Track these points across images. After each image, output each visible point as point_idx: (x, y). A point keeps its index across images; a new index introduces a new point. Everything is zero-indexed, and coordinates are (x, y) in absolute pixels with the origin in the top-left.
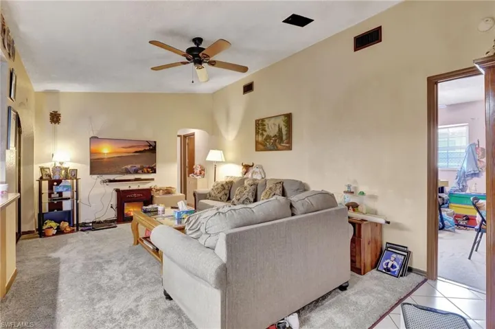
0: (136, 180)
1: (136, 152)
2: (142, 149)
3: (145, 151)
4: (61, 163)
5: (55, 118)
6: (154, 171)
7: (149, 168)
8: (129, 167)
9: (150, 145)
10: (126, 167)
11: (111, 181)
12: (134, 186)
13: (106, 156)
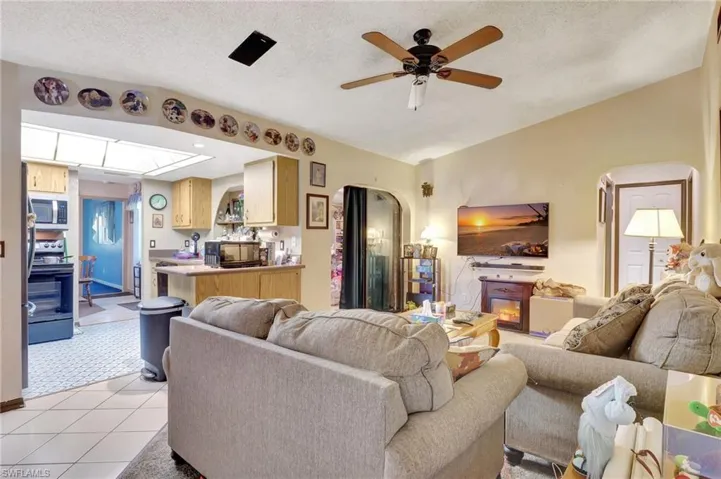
0: (515, 266)
1: (521, 225)
2: (528, 221)
3: (532, 223)
4: (428, 241)
5: (427, 190)
6: (545, 254)
7: (538, 246)
8: (510, 244)
9: (540, 216)
10: (508, 244)
11: (479, 265)
12: (505, 275)
13: (479, 230)
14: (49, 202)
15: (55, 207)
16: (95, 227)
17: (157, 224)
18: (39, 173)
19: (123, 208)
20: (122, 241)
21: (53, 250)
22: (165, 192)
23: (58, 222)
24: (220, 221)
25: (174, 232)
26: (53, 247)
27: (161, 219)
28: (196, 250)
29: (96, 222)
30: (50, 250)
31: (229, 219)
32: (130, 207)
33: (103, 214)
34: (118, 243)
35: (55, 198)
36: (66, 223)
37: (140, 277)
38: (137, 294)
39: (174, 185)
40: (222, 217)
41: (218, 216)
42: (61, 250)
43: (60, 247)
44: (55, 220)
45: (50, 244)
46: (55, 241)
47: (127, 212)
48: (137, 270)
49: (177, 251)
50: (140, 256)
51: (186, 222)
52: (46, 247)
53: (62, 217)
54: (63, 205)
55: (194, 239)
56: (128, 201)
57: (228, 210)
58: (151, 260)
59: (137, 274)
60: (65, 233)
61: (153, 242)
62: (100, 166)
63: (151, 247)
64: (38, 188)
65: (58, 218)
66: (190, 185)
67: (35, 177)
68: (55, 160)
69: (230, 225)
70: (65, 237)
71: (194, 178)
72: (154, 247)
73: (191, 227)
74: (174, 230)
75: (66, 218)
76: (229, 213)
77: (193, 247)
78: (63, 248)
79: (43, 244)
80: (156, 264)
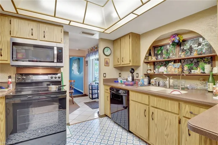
14: (52, 48)
15: (56, 52)
16: (73, 68)
17: (107, 64)
18: (47, 29)
19: (83, 60)
20: (83, 73)
21: (56, 80)
22: (110, 46)
23: (58, 62)
24: (146, 61)
25: (114, 69)
27: (108, 61)
30: (54, 79)
32: (87, 59)
33: (76, 63)
35: (55, 45)
36: (62, 62)
38: (91, 97)
41: (146, 58)
42: (59, 80)
43: (59, 78)
44: (55, 61)
45: (54, 76)
46: (57, 74)
47: (85, 61)
51: (126, 62)
52: (52, 78)
53: (60, 59)
54: (60, 50)
55: (131, 72)
57: (150, 54)
58: (104, 85)
60: (62, 69)
61: (105, 75)
62: (82, 22)
63: (104, 77)
64: (46, 39)
65: (57, 59)
66: (130, 38)
67: (44, 32)
68: (55, 16)
69: (152, 63)
70: (62, 71)
71: (132, 33)
72: (105, 77)
73: (131, 65)
74: (115, 67)
75: (62, 59)
76: (151, 56)
77: (131, 77)
78: (61, 78)
79: (50, 76)
80: (110, 88)
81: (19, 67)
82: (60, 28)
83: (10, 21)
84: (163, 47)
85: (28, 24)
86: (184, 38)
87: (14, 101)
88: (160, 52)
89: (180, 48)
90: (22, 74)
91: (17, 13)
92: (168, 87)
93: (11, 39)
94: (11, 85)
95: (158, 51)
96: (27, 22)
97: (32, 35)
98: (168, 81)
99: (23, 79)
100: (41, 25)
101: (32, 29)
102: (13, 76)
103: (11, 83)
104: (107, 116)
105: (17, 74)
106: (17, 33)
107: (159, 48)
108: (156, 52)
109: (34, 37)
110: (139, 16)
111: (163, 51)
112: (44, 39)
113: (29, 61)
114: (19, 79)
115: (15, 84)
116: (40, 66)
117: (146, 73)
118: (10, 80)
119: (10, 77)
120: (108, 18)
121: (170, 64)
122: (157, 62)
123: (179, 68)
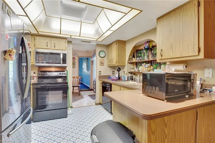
14: (59, 54)
15: (62, 57)
16: (83, 67)
17: (102, 64)
18: (56, 42)
19: (90, 60)
20: (90, 71)
21: (63, 75)
22: (105, 50)
23: (63, 63)
24: (130, 62)
25: (108, 68)
26: (63, 74)
27: (103, 62)
28: (119, 76)
29: (83, 65)
30: (61, 75)
31: (134, 60)
32: (92, 59)
33: (85, 62)
34: (89, 72)
35: (61, 52)
36: (66, 63)
37: (95, 85)
38: (95, 91)
39: (108, 46)
40: (131, 60)
41: (129, 59)
45: (61, 73)
46: (64, 71)
47: (91, 61)
48: (94, 82)
49: (110, 76)
50: (95, 77)
51: (114, 63)
52: (60, 74)
53: (64, 61)
54: (65, 55)
55: (118, 70)
56: (92, 57)
57: (134, 56)
58: (99, 80)
59: (94, 84)
60: (67, 68)
61: (100, 72)
62: (79, 35)
63: (99, 74)
64: (56, 48)
65: (63, 61)
66: (116, 44)
67: (55, 44)
68: (60, 34)
69: (135, 64)
70: (67, 70)
71: (118, 40)
72: (101, 74)
73: (117, 65)
74: (109, 66)
75: (66, 61)
76: (134, 57)
77: (118, 75)
78: (66, 74)
79: (59, 73)
80: (102, 82)
81: (40, 67)
82: (65, 40)
83: (35, 38)
84: (142, 51)
85: (45, 39)
86: (153, 45)
87: (37, 87)
88: (140, 55)
89: (151, 52)
90: (41, 71)
91: (39, 34)
92: (139, 82)
93: (35, 50)
94: (35, 78)
95: (139, 54)
96: (44, 38)
97: (47, 46)
98: (139, 77)
99: (42, 74)
100: (53, 39)
101: (47, 42)
102: (37, 72)
103: (35, 77)
104: (101, 104)
105: (39, 71)
106: (38, 45)
107: (140, 51)
108: (138, 55)
109: (49, 47)
110: (114, 31)
111: (142, 54)
112: (54, 48)
113: (47, 63)
114: (40, 74)
115: (37, 77)
116: (52, 66)
117: (130, 71)
118: (35, 75)
119: (34, 73)
120: (97, 32)
121: (143, 64)
122: (138, 62)
123: (148, 68)
